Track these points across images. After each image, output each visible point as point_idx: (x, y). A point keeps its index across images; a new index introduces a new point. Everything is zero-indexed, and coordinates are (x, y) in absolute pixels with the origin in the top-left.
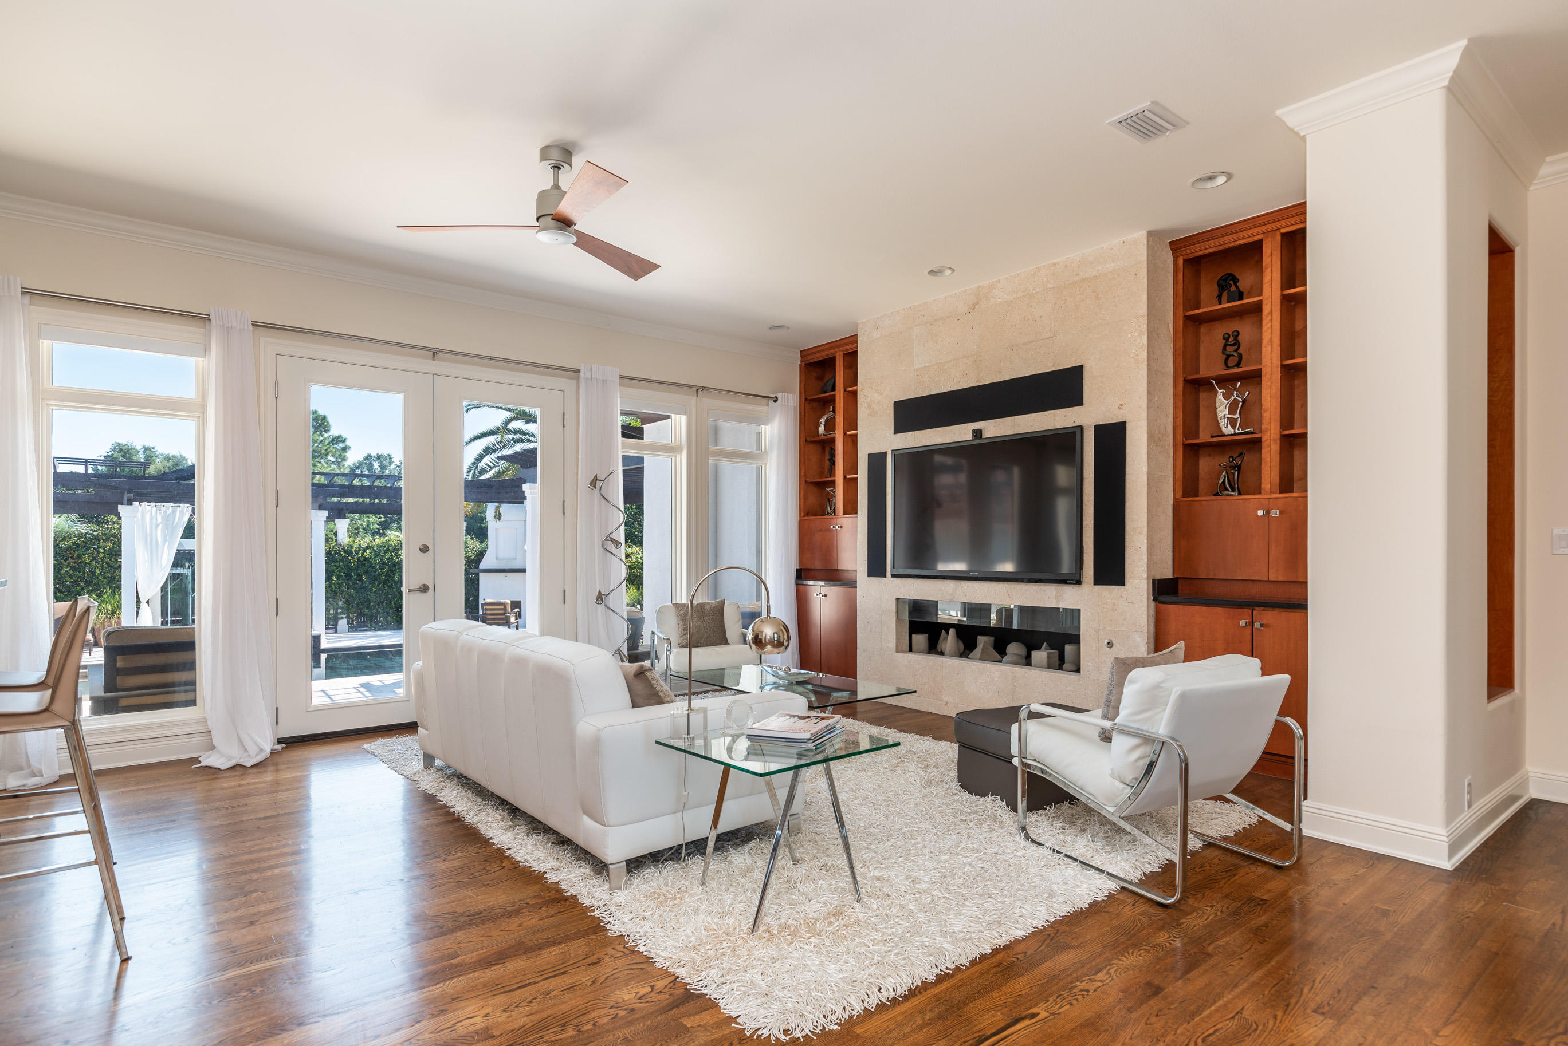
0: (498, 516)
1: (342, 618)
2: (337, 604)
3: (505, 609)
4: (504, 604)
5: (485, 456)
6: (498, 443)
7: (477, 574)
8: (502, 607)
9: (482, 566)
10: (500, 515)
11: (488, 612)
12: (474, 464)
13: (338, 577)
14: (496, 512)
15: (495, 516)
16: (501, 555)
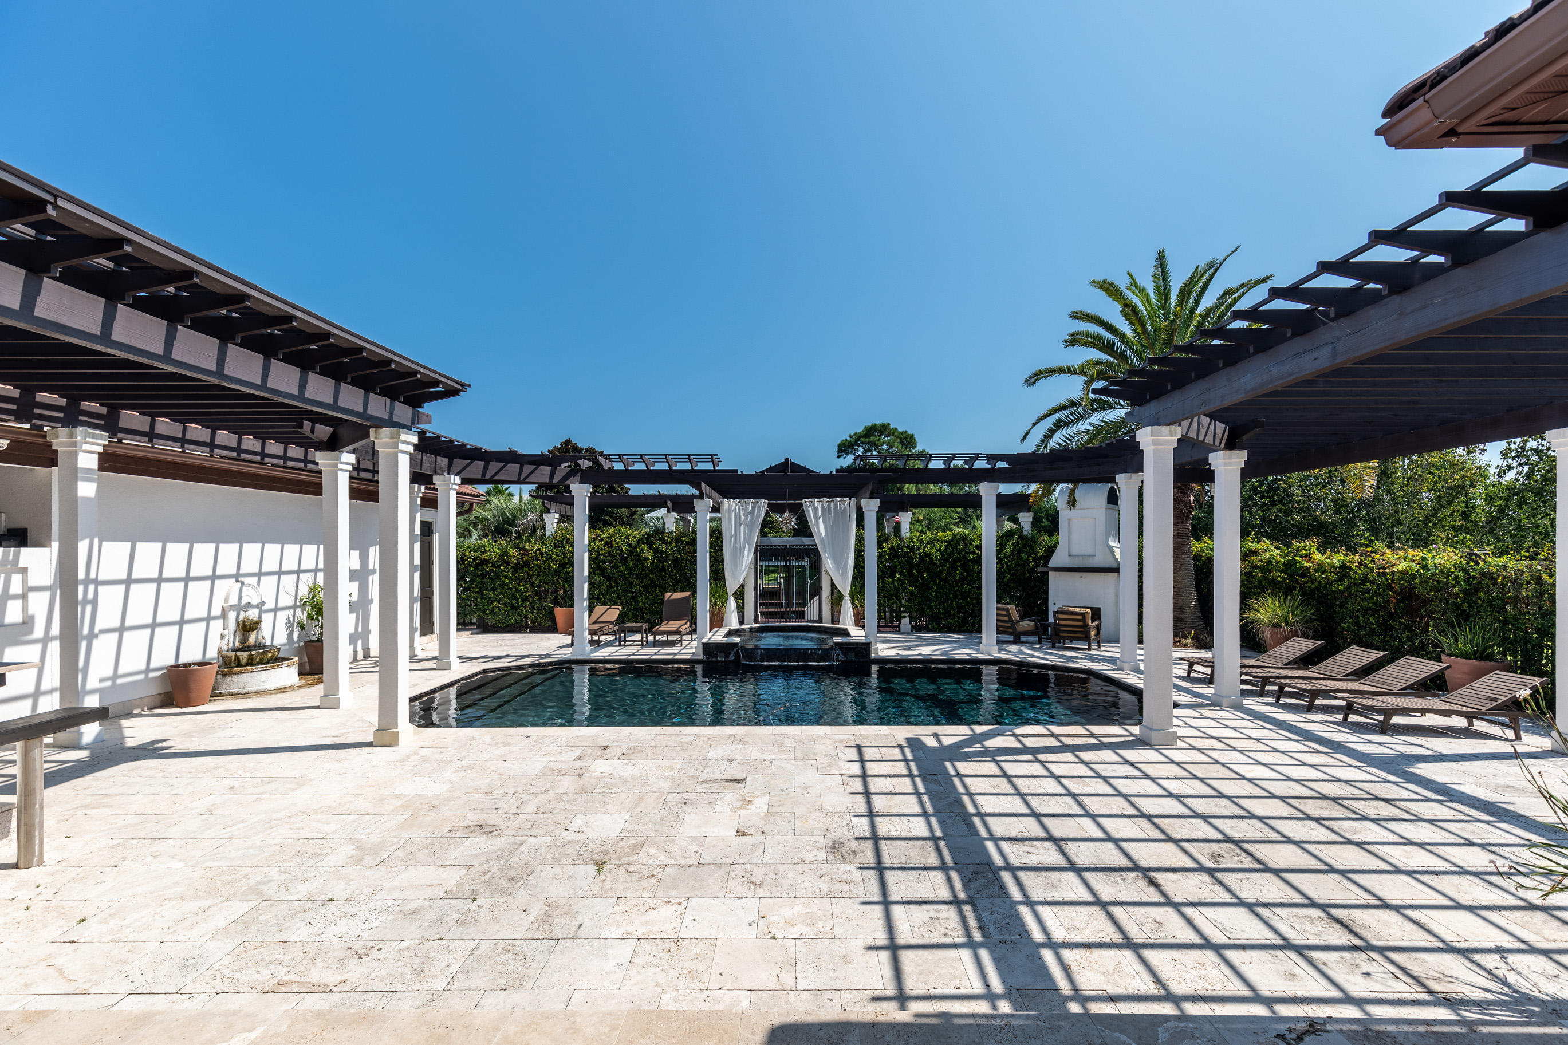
0: (1072, 503)
1: (905, 617)
2: (900, 602)
3: (1084, 620)
4: (1083, 614)
5: (1056, 431)
6: (1072, 415)
7: (1047, 574)
8: (1080, 617)
9: (1052, 563)
10: (1074, 500)
11: (1062, 622)
12: (1042, 441)
13: (901, 573)
14: (1070, 498)
15: (1069, 503)
16: (1075, 551)
